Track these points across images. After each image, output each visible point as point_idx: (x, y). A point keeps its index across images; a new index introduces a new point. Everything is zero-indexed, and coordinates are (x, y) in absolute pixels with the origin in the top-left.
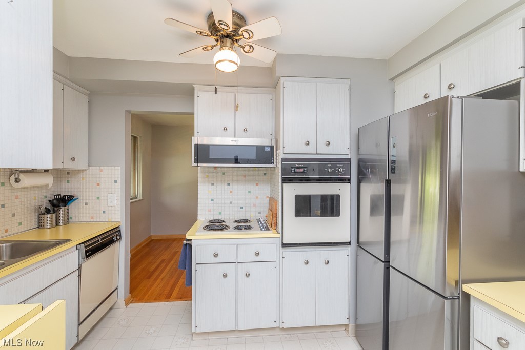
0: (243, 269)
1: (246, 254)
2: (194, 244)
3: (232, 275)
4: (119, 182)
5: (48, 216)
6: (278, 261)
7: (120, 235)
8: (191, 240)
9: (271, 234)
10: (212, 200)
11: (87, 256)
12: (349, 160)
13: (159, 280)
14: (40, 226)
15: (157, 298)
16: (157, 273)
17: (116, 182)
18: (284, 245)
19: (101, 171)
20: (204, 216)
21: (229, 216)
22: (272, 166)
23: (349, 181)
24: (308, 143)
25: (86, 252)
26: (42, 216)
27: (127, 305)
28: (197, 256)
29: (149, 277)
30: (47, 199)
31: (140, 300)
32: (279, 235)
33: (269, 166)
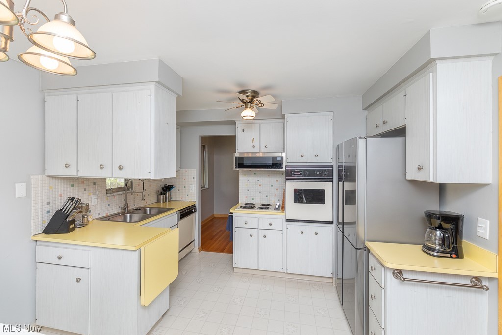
0: (262, 233)
1: (264, 224)
2: (234, 215)
3: (255, 236)
4: (195, 178)
5: (162, 196)
6: (284, 230)
7: (196, 209)
8: (232, 213)
9: (279, 213)
10: (248, 190)
11: (181, 218)
12: (332, 167)
13: (217, 241)
14: (159, 201)
15: (216, 250)
16: (217, 237)
17: (194, 178)
18: (287, 220)
19: (186, 171)
20: (243, 200)
21: (258, 201)
22: (282, 170)
23: (331, 180)
24: (302, 156)
25: (181, 215)
26: (159, 196)
27: (199, 251)
28: (236, 223)
29: (212, 239)
30: (161, 187)
31: (207, 250)
32: (284, 214)
33: (280, 170)
